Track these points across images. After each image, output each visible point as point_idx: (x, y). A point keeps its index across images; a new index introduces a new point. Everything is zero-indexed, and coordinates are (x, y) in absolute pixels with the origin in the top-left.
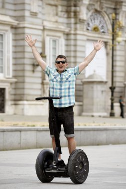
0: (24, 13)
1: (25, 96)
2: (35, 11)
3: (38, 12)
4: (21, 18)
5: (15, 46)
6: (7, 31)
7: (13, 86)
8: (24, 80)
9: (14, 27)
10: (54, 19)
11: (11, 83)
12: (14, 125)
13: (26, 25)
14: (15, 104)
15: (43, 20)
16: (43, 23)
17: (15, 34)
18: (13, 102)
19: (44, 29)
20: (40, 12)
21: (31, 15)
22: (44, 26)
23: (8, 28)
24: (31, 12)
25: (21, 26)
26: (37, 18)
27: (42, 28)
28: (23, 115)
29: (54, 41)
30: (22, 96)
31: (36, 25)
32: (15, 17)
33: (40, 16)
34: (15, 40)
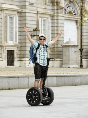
0: (26, 3)
1: (26, 55)
2: (32, 2)
3: (34, 3)
4: (24, 7)
5: (20, 24)
6: (15, 15)
7: (19, 49)
8: (26, 45)
9: (19, 12)
10: (44, 7)
11: (18, 47)
12: (24, 74)
13: (27, 11)
14: (20, 60)
15: (37, 8)
16: (37, 9)
17: (20, 17)
18: (19, 59)
19: (38, 13)
20: (35, 3)
21: (30, 4)
22: (38, 12)
23: (16, 13)
24: (30, 3)
25: (24, 11)
26: (33, 6)
27: (36, 12)
28: (25, 67)
29: (44, 20)
30: (25, 55)
31: (33, 11)
32: (20, 6)
33: (35, 5)
34: (20, 20)
